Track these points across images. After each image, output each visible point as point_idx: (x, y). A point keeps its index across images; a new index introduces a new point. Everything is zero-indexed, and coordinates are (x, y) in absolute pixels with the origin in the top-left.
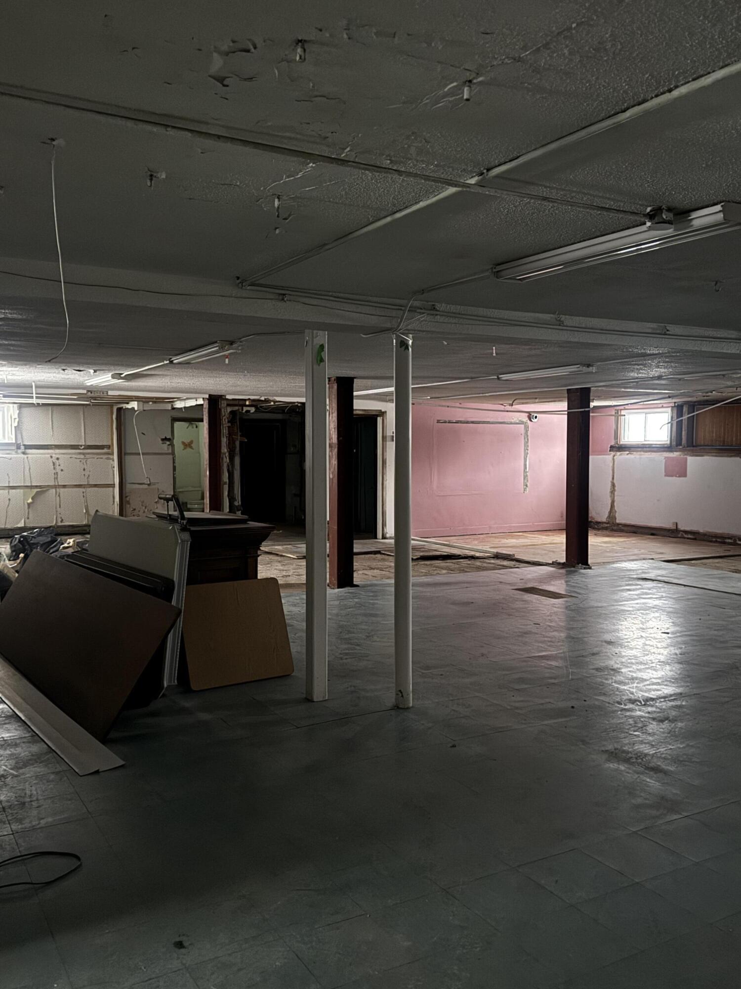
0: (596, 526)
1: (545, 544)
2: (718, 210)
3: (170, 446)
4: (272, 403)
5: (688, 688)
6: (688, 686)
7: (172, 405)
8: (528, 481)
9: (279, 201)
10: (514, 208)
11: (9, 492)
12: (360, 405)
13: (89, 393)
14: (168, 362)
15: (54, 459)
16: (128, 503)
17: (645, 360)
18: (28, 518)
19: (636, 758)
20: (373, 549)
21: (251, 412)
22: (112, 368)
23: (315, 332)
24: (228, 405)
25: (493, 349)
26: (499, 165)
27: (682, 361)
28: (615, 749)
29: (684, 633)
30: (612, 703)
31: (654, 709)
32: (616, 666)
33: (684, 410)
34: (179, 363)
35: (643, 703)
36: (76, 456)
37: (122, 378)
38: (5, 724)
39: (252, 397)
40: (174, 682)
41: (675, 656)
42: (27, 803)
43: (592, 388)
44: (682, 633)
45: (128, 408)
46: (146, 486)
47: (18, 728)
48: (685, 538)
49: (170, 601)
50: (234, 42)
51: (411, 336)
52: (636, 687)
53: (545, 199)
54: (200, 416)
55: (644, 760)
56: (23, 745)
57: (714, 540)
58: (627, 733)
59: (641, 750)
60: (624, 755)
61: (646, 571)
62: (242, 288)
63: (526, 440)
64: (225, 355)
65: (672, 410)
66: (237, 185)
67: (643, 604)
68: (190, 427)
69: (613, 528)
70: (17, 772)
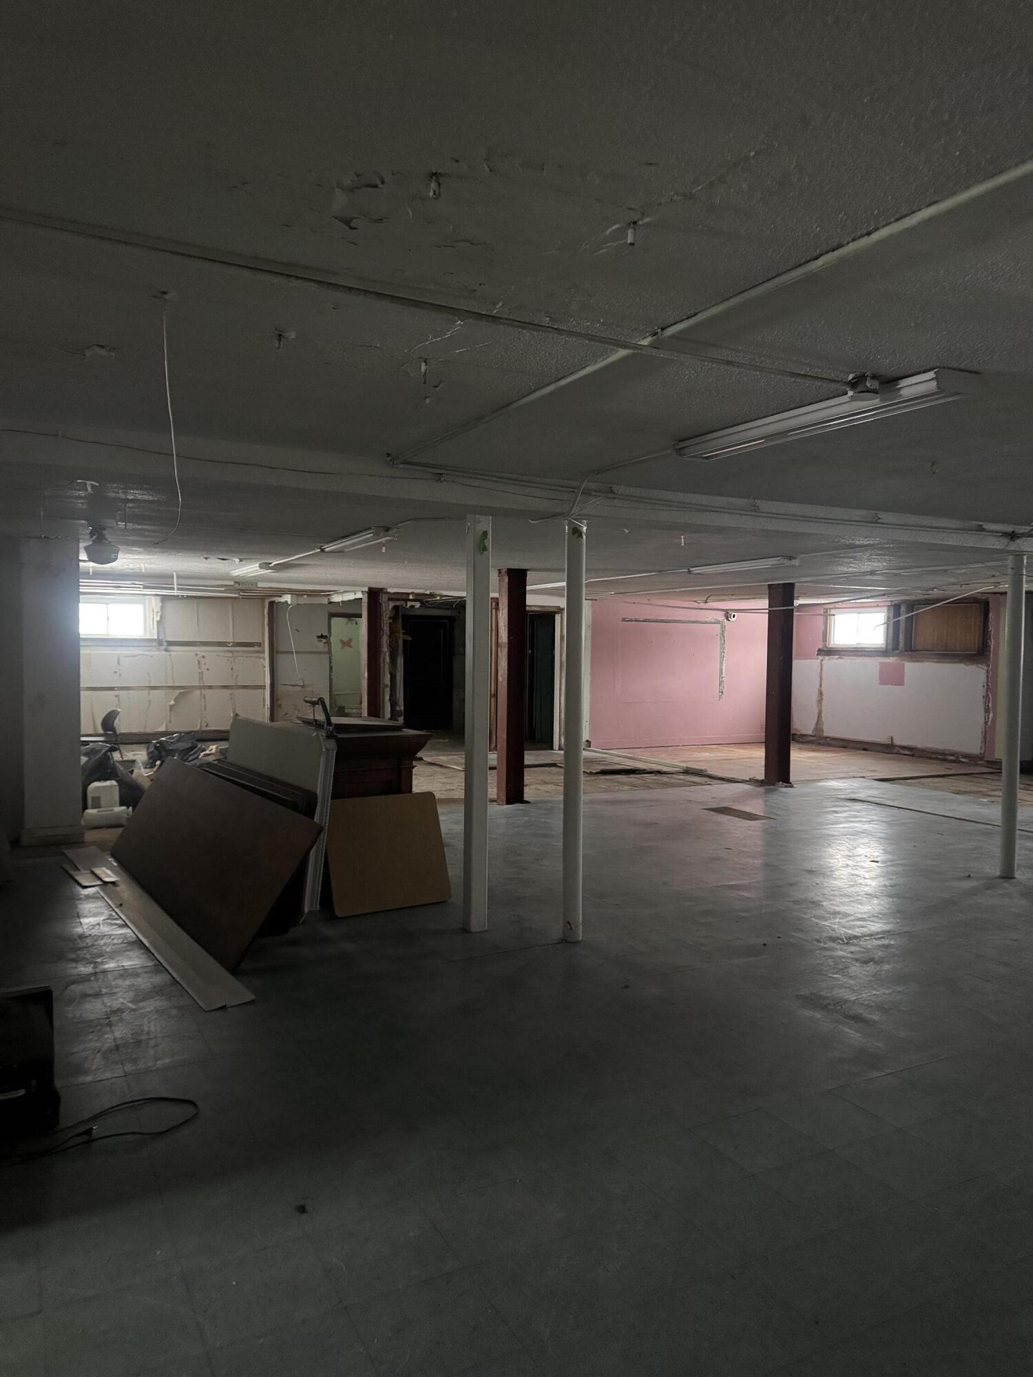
0: (801, 740)
1: (742, 758)
2: (930, 378)
3: (327, 645)
4: (438, 598)
5: (897, 925)
6: (897, 923)
7: (329, 599)
8: (723, 687)
9: (426, 365)
10: (696, 375)
11: (149, 694)
12: (534, 601)
13: (237, 585)
14: (319, 550)
15: (199, 658)
16: (280, 706)
17: (855, 552)
18: (170, 722)
19: (834, 1005)
20: (549, 761)
21: (416, 607)
22: (259, 557)
23: (477, 516)
24: (390, 599)
25: (681, 538)
26: (675, 324)
27: (898, 554)
28: (811, 994)
29: (896, 862)
30: (810, 940)
31: (857, 949)
32: (816, 899)
33: (902, 610)
34: (331, 552)
35: (846, 941)
36: (223, 655)
37: (271, 568)
38: (127, 951)
39: (417, 591)
40: (316, 907)
41: (884, 889)
42: (143, 1042)
43: (796, 584)
44: (894, 862)
45: (280, 602)
46: (300, 688)
47: (140, 956)
48: (901, 754)
49: (312, 817)
50: (358, 176)
51: (585, 521)
52: (838, 922)
53: (729, 363)
54: (358, 612)
55: (844, 1007)
56: (146, 975)
57: (934, 756)
58: (826, 975)
59: (841, 995)
60: (821, 1001)
61: (856, 791)
62: (392, 466)
63: (723, 642)
64: (381, 543)
65: (889, 610)
66: (377, 347)
67: (851, 828)
68: (349, 624)
69: (820, 741)
70: (136, 1005)
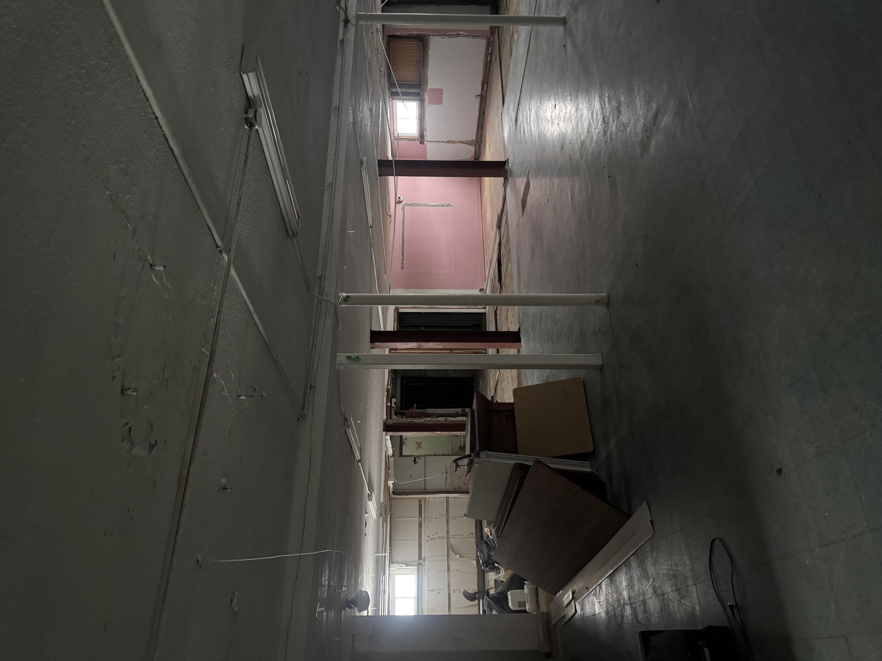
0: (478, 154)
1: (490, 192)
2: (247, 77)
3: (420, 458)
4: (389, 387)
5: (596, 92)
6: (594, 92)
7: (391, 457)
8: (445, 204)
9: (242, 396)
10: (246, 225)
11: (452, 571)
12: (391, 326)
13: (382, 515)
14: (360, 463)
15: (429, 539)
16: (459, 487)
17: (358, 122)
18: (470, 558)
19: (647, 132)
20: (493, 315)
21: (395, 401)
22: (364, 501)
23: (337, 362)
24: (391, 418)
25: (350, 233)
26: (214, 239)
27: (359, 94)
28: (640, 147)
30: (606, 148)
31: (611, 117)
32: (579, 144)
33: (395, 91)
34: (360, 455)
35: (606, 125)
36: (427, 524)
37: (371, 494)
38: (616, 584)
39: (385, 401)
40: (587, 463)
41: (572, 100)
42: (674, 573)
43: (378, 159)
44: (556, 94)
45: (393, 488)
46: (448, 475)
47: (619, 575)
48: (487, 90)
49: (530, 466)
50: (123, 440)
51: (340, 294)
52: (594, 129)
53: (239, 204)
54: (399, 439)
55: (648, 126)
56: (631, 573)
57: (488, 69)
58: (628, 137)
59: (641, 127)
60: (644, 140)
61: (510, 119)
62: (306, 417)
63: (416, 205)
64: (354, 423)
65: (395, 99)
66: (231, 426)
67: (534, 122)
68: (406, 444)
69: (479, 142)
70: (651, 578)
